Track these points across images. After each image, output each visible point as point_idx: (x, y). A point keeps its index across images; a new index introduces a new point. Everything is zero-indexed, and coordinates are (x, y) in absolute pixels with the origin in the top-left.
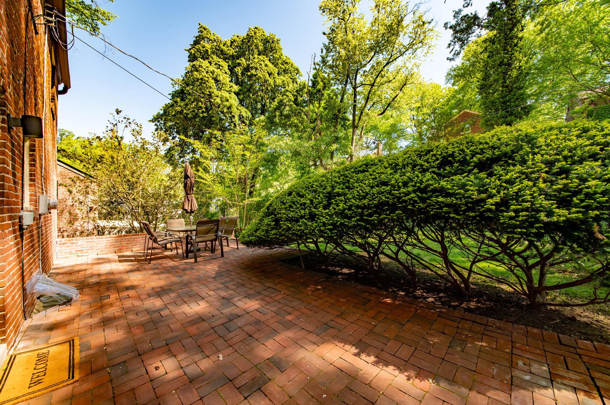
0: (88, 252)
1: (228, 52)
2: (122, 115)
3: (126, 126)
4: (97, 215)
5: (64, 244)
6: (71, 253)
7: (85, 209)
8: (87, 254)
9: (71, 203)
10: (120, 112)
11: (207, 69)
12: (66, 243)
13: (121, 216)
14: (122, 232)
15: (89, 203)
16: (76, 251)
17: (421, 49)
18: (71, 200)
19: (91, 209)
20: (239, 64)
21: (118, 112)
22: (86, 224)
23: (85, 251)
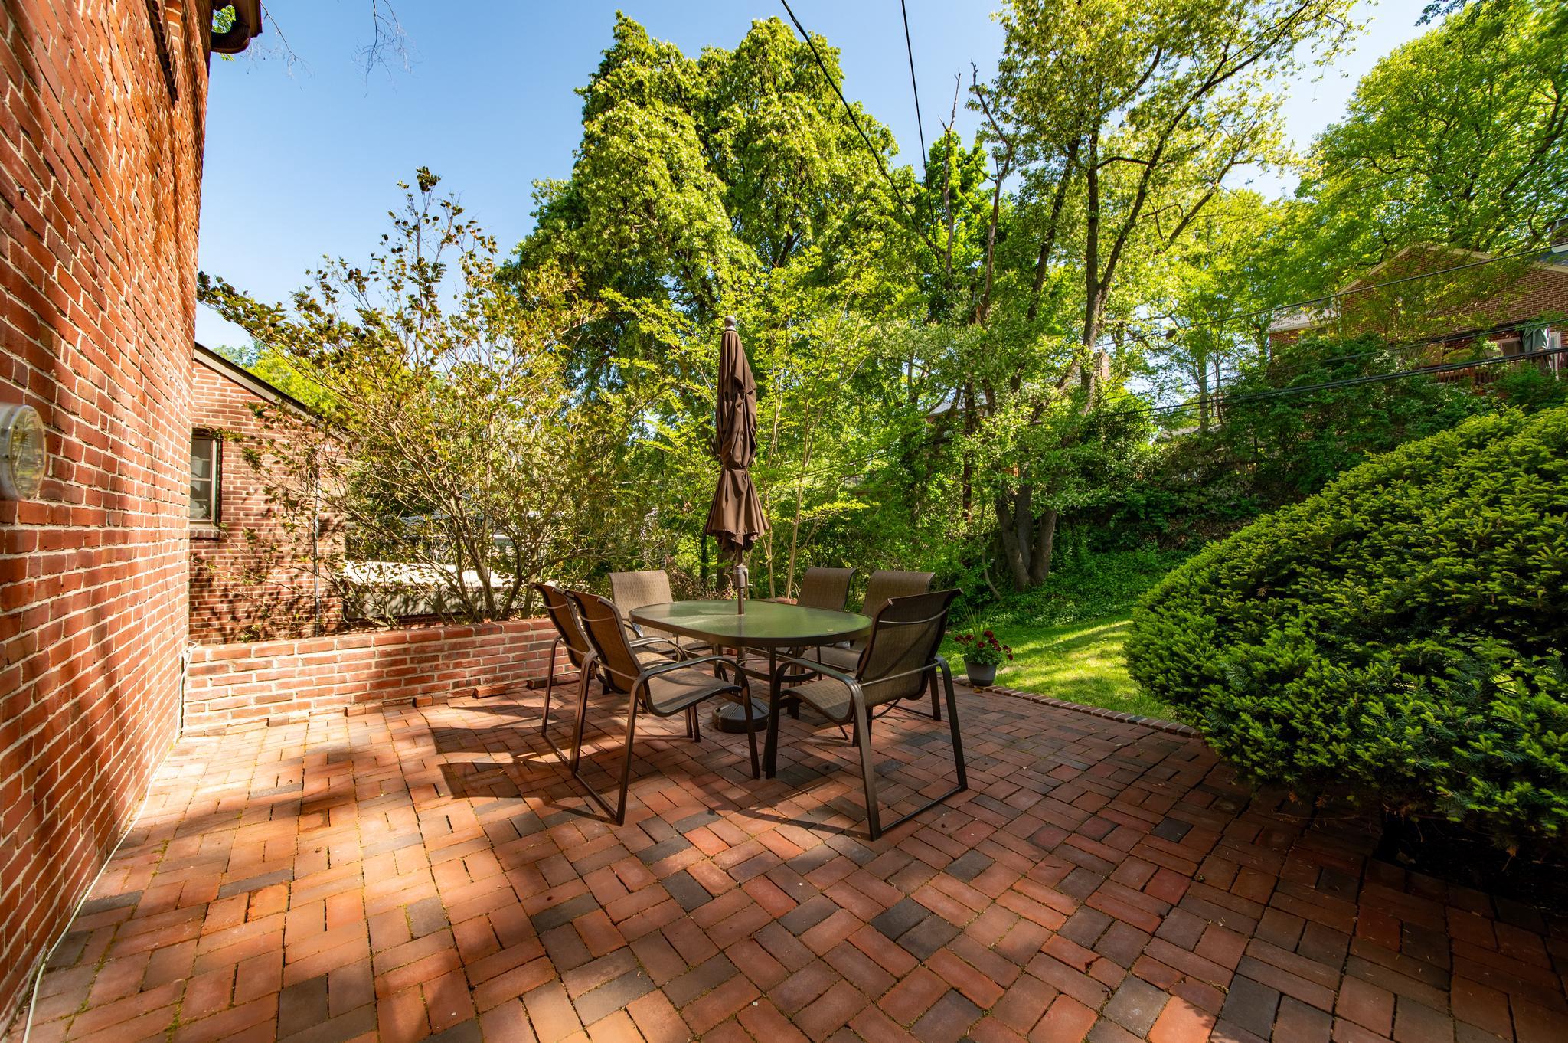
0: (307, 705)
1: (694, 91)
2: (438, 192)
3: (449, 239)
4: (342, 549)
5: (211, 670)
6: (239, 710)
7: (304, 524)
8: (305, 713)
9: (264, 507)
10: (433, 181)
11: (646, 128)
12: (222, 668)
13: (420, 550)
14: (416, 603)
15: (320, 504)
16: (259, 700)
17: (1311, 41)
18: (262, 496)
19: (324, 524)
20: (726, 123)
21: (427, 182)
22: (305, 578)
23: (295, 701)
